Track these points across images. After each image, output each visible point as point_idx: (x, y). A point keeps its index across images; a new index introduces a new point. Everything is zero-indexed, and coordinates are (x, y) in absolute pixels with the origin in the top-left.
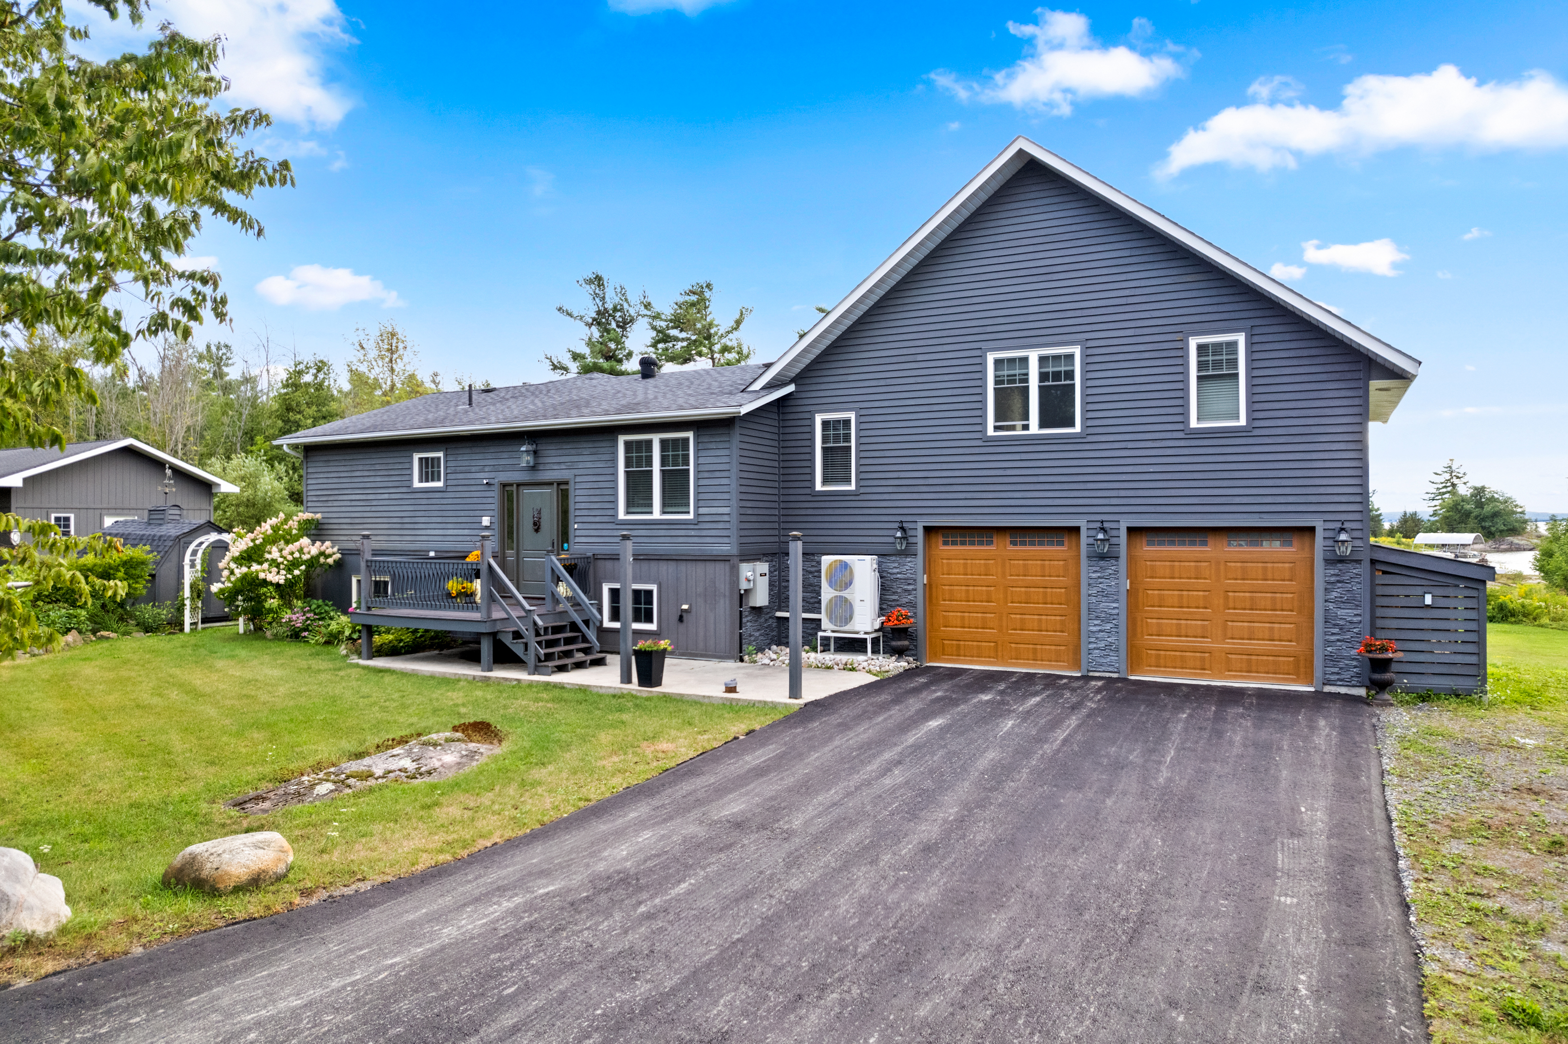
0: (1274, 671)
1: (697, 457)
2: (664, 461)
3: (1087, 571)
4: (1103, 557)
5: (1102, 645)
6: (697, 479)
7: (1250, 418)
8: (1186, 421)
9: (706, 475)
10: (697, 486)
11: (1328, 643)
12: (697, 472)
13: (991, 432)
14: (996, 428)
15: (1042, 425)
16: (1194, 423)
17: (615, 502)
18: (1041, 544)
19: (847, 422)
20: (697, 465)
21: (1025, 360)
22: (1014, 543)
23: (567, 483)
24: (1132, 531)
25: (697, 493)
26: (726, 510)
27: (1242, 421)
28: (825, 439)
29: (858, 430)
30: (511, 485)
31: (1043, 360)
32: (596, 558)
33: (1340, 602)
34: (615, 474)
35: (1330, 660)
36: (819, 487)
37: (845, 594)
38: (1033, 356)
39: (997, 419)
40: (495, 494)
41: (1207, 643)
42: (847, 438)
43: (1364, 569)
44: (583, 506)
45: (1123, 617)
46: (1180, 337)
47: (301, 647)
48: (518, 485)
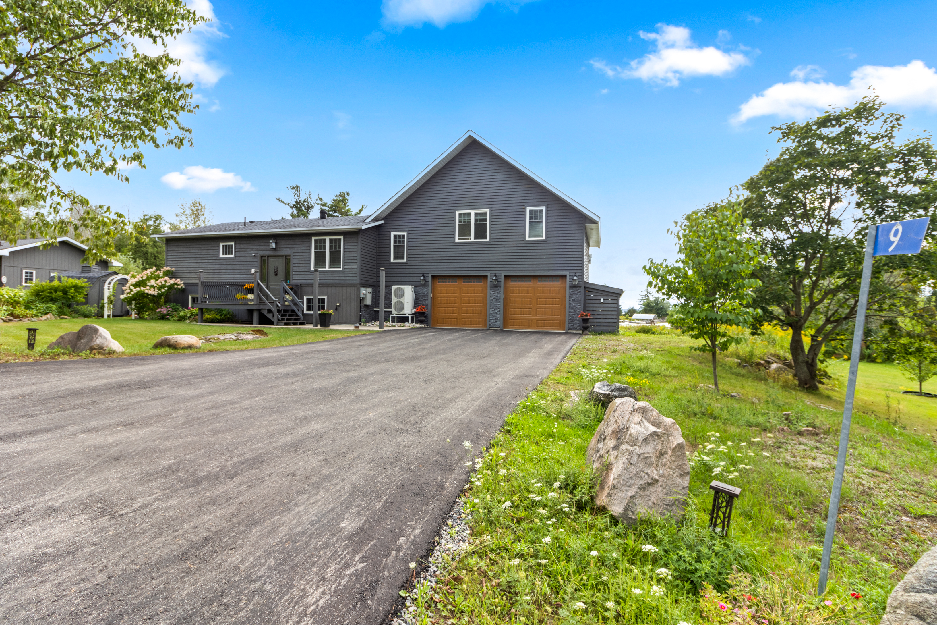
0: (552, 326)
1: (344, 246)
2: (331, 247)
3: (489, 291)
4: (495, 286)
5: (494, 318)
6: (344, 254)
7: (547, 237)
8: (525, 238)
9: (348, 253)
10: (344, 257)
11: (570, 315)
12: (344, 252)
13: (457, 240)
14: (459, 239)
15: (475, 239)
16: (527, 238)
17: (310, 263)
18: (474, 282)
19: (404, 236)
20: (344, 249)
21: (469, 214)
22: (464, 282)
23: (289, 256)
24: (506, 277)
25: (344, 260)
26: (355, 267)
27: (544, 238)
28: (395, 242)
29: (408, 239)
30: (265, 257)
31: (476, 214)
32: (301, 286)
33: (574, 301)
34: (310, 252)
35: (571, 321)
36: (392, 260)
37: (401, 300)
38: (473, 212)
39: (459, 236)
40: (258, 260)
41: (530, 317)
42: (403, 242)
43: (582, 290)
44: (296, 265)
45: (502, 308)
46: (523, 207)
47: (167, 322)
48: (268, 257)
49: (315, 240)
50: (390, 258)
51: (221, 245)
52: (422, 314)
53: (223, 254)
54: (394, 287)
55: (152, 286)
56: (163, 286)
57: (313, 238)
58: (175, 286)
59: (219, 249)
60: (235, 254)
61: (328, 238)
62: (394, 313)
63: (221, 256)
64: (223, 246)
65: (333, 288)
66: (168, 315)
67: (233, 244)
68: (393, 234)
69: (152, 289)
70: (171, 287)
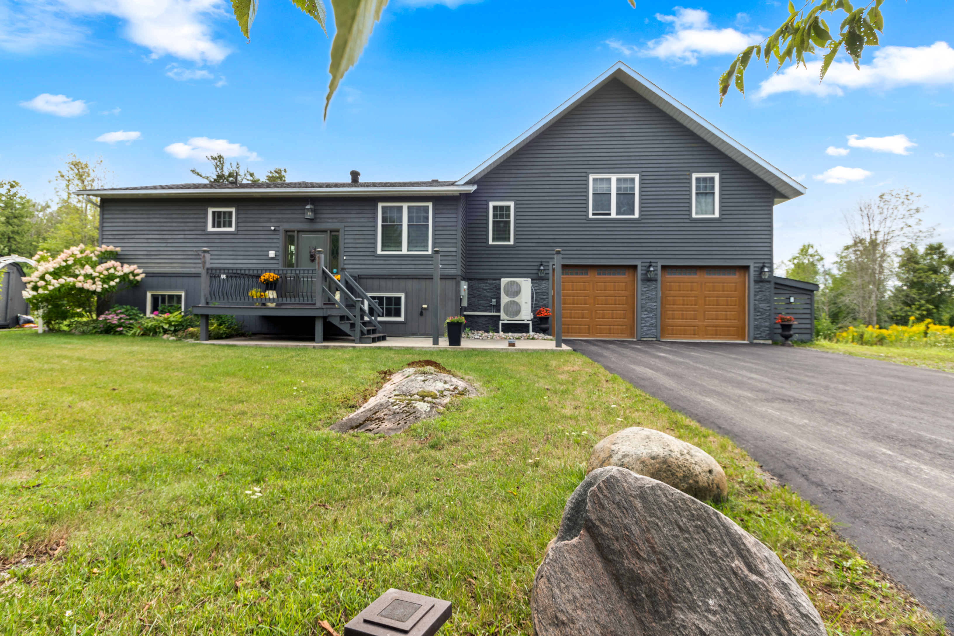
0: (728, 334)
1: (434, 218)
2: (410, 219)
3: (640, 287)
4: (649, 280)
5: (648, 324)
6: (434, 230)
7: (721, 214)
8: (690, 214)
9: (440, 228)
10: (434, 235)
11: (756, 320)
12: (434, 226)
13: (591, 216)
14: (594, 214)
15: (617, 214)
16: (694, 216)
17: (375, 243)
18: (614, 274)
19: (508, 208)
20: (434, 222)
21: (609, 180)
22: (599, 274)
23: (338, 231)
24: (664, 267)
25: (434, 239)
26: (454, 249)
27: (717, 215)
28: (495, 216)
29: (515, 212)
30: (293, 231)
31: (618, 180)
32: (362, 277)
33: (761, 301)
34: (376, 226)
35: (757, 327)
36: (491, 242)
37: (516, 299)
38: (614, 178)
39: (593, 210)
40: (281, 236)
41: (696, 322)
42: (508, 216)
43: (773, 285)
44: (350, 245)
45: (659, 310)
46: (688, 173)
47: (119, 339)
48: (298, 231)
49: (383, 208)
50: (487, 239)
51: (210, 211)
52: (545, 320)
53: (214, 226)
54: (504, 281)
55: (88, 276)
56: (111, 277)
57: (380, 205)
58: (131, 277)
59: (206, 218)
60: (237, 226)
61: (405, 206)
62: (505, 318)
63: (210, 228)
64: (214, 213)
65: (415, 282)
66: (120, 326)
67: (233, 210)
68: (491, 204)
69: (90, 281)
70: (124, 277)
